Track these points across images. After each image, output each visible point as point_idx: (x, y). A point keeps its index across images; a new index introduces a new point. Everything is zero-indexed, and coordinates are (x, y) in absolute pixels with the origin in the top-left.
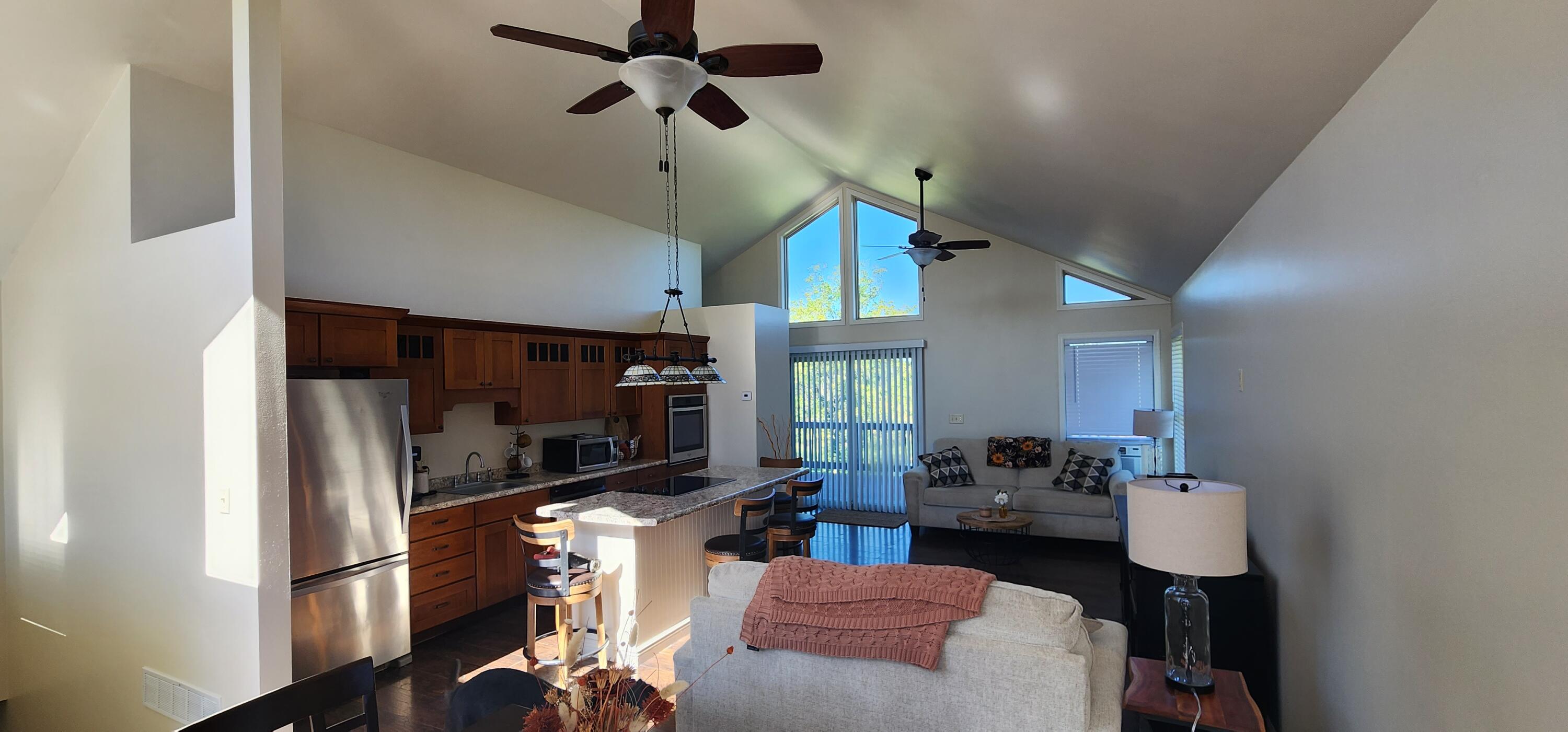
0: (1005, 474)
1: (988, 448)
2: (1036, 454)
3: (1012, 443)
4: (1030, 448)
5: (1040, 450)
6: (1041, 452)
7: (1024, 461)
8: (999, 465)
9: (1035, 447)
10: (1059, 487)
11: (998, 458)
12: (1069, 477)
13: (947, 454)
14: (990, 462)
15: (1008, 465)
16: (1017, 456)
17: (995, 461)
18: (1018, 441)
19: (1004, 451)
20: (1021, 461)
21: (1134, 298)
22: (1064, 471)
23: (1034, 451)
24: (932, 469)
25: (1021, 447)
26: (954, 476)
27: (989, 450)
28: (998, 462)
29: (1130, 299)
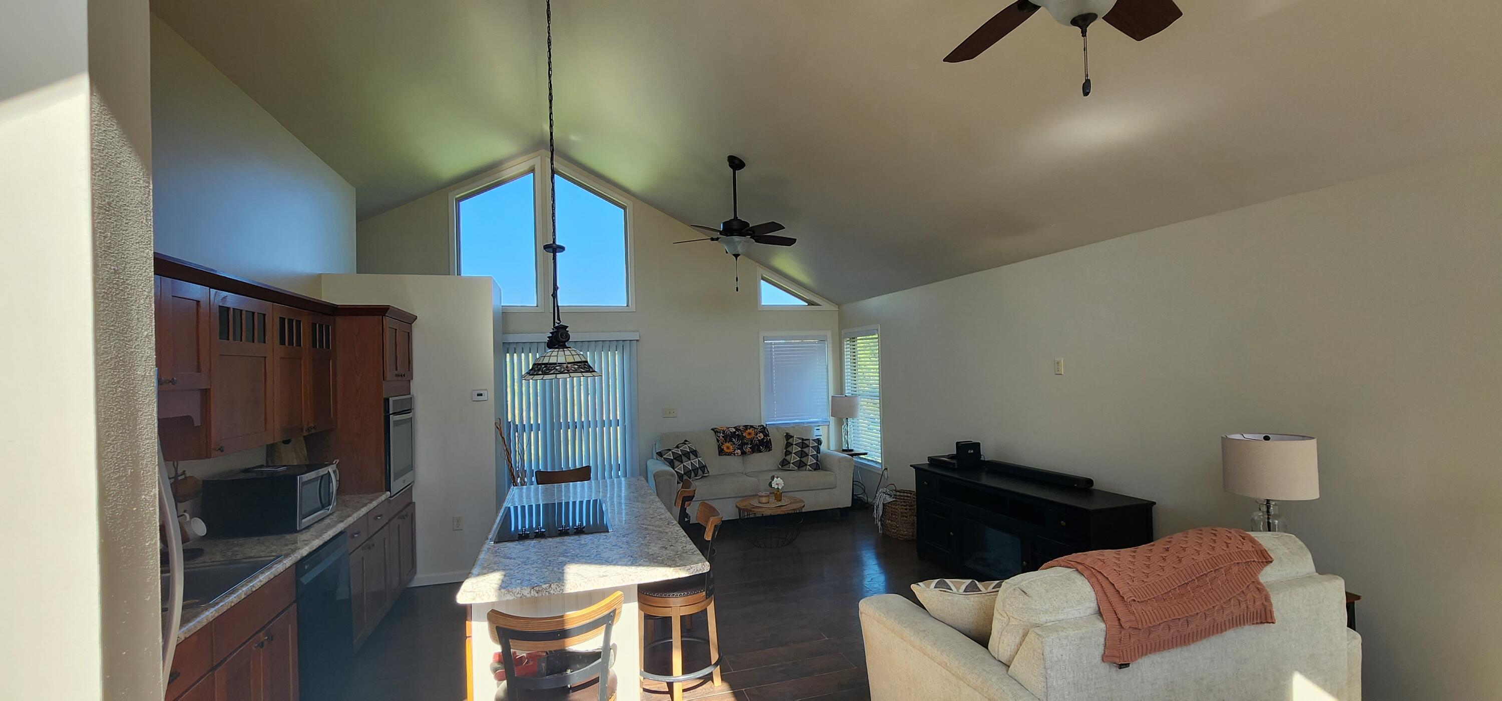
0: (734, 462)
1: (717, 439)
2: (759, 440)
3: (735, 432)
4: (753, 435)
5: (762, 437)
6: (764, 438)
7: (750, 448)
8: (729, 454)
9: (757, 435)
10: (786, 467)
11: (728, 448)
12: (794, 458)
13: (683, 448)
14: (721, 452)
15: (737, 453)
16: (743, 444)
17: (726, 451)
18: (740, 430)
19: (731, 441)
20: (748, 448)
21: (811, 303)
22: (788, 453)
23: (757, 438)
24: (676, 465)
25: (744, 435)
26: (696, 469)
27: (718, 441)
28: (728, 451)
29: (807, 304)
